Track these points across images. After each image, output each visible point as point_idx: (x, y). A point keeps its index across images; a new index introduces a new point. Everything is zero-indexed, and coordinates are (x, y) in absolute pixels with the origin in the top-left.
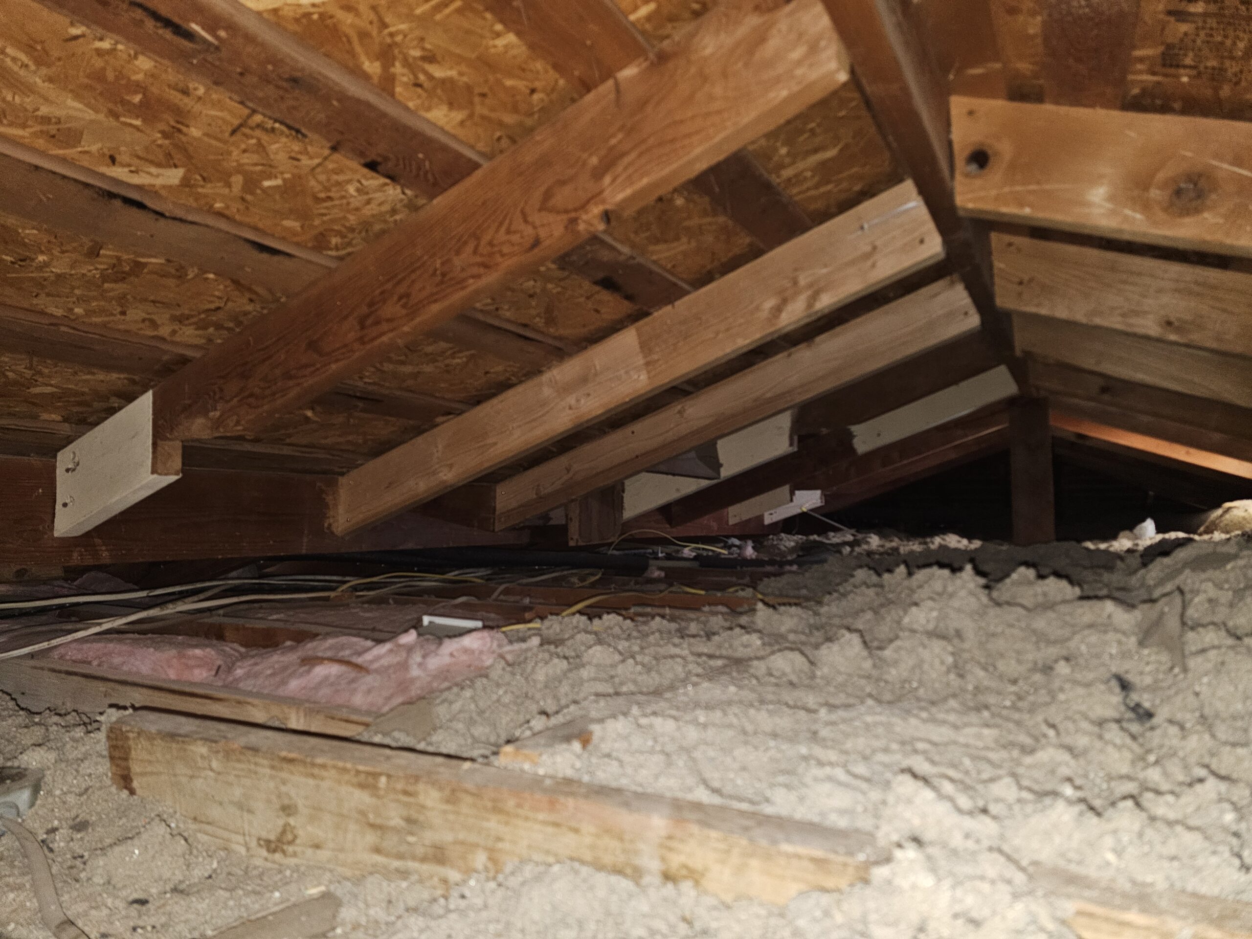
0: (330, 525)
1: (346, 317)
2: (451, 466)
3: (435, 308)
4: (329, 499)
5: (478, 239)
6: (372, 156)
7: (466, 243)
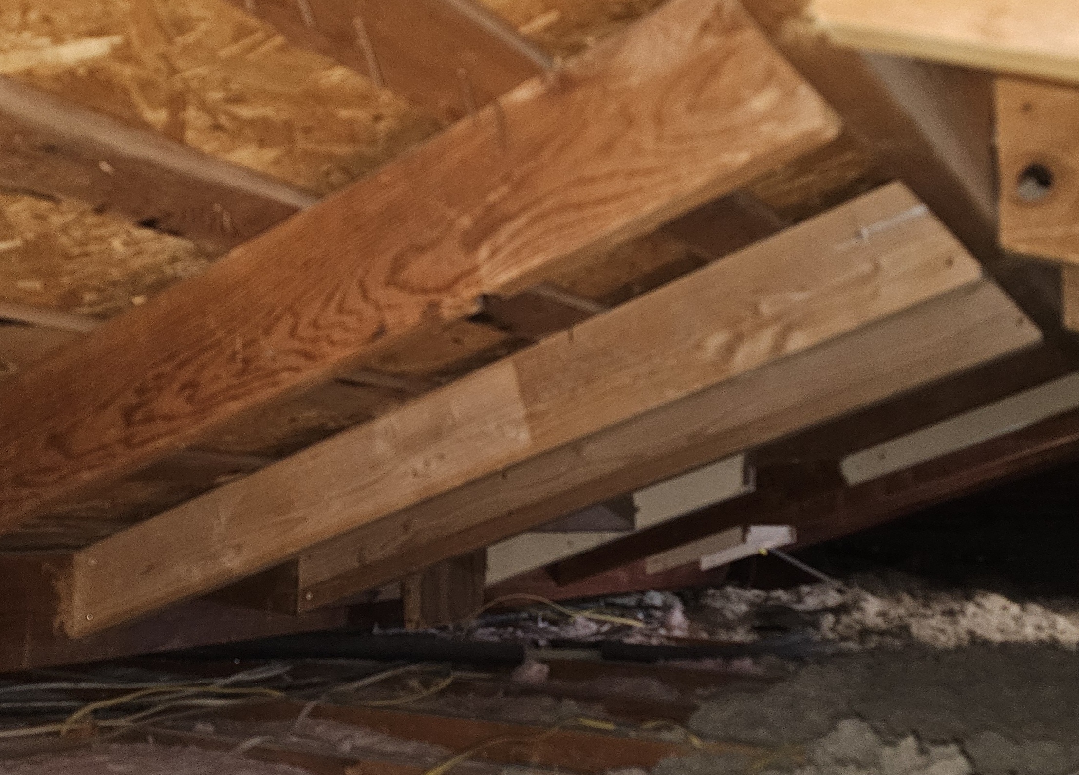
0: (62, 623)
1: (104, 406)
2: (239, 548)
3: (234, 406)
4: (60, 586)
5: (296, 315)
6: (150, 213)
7: (278, 319)
